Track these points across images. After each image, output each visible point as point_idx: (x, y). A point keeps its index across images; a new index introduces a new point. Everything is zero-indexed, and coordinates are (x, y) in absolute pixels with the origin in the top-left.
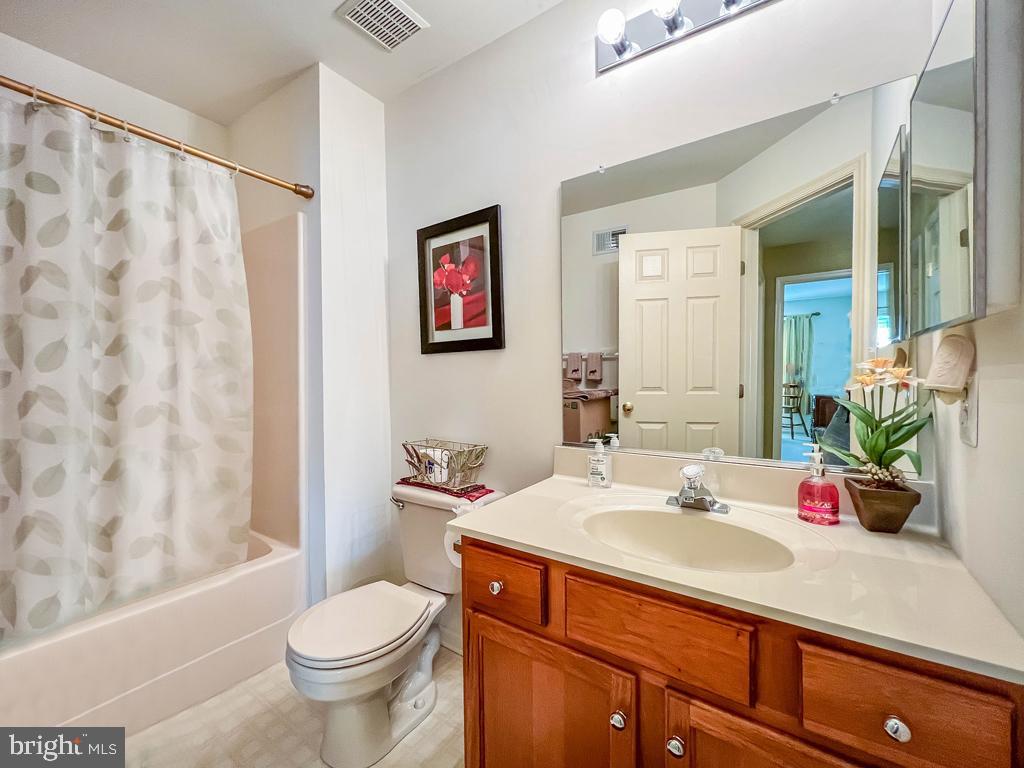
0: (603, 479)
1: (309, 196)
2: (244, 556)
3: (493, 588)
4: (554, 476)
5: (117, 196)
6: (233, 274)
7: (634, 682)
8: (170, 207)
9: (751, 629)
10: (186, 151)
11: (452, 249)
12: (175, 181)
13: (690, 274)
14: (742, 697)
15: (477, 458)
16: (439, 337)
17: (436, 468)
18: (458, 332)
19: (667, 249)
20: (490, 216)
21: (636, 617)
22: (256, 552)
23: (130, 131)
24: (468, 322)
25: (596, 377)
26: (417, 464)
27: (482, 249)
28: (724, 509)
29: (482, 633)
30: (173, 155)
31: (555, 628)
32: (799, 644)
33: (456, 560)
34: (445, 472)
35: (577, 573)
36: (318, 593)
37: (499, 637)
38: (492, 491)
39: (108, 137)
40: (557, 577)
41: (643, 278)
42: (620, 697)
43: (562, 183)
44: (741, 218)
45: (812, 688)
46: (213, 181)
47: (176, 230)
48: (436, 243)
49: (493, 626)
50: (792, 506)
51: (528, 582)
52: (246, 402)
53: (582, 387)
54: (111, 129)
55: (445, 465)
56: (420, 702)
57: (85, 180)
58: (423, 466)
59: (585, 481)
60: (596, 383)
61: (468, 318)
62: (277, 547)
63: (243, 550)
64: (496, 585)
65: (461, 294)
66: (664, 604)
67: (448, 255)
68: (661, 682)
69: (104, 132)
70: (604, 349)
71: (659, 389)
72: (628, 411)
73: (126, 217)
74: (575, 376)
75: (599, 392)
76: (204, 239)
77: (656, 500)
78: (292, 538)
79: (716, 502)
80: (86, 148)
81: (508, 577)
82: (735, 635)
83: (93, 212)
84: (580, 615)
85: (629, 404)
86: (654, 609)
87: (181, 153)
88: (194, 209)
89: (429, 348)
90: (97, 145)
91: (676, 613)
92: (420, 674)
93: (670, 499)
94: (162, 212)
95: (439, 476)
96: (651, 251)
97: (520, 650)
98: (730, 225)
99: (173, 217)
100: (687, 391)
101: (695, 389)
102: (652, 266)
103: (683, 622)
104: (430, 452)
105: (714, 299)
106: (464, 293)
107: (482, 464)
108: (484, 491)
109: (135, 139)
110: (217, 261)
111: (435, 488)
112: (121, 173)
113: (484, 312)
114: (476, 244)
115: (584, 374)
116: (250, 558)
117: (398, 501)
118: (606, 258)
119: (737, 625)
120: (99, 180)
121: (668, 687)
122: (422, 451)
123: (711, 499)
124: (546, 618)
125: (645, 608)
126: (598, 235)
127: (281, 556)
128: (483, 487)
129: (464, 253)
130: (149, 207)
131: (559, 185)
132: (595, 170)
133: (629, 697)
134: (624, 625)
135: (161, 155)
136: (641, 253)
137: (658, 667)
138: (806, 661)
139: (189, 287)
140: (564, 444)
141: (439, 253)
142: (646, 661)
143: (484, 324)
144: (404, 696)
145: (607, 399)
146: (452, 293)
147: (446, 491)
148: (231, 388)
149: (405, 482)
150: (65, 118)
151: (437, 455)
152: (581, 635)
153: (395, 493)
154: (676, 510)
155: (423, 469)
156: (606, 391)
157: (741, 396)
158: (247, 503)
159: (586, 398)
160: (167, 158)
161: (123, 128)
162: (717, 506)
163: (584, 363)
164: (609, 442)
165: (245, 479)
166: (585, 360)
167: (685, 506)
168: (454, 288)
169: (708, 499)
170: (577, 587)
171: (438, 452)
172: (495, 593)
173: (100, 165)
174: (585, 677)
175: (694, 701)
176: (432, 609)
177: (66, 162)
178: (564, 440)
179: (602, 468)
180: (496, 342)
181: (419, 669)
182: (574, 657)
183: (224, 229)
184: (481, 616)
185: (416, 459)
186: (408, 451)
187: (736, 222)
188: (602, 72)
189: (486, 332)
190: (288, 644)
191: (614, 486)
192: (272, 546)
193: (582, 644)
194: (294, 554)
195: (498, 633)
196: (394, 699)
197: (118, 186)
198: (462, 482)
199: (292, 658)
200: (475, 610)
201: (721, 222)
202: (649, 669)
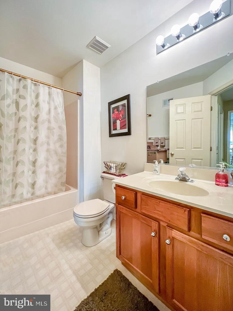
0: (157, 172)
1: (80, 95)
2: (64, 190)
3: (122, 198)
4: (144, 171)
5: (37, 99)
6: (62, 117)
7: (158, 224)
8: (48, 101)
9: (189, 210)
10: (52, 86)
11: (117, 108)
12: (50, 94)
13: (193, 111)
14: (186, 228)
15: (123, 166)
16: (114, 132)
17: (112, 168)
18: (119, 131)
19: (185, 104)
20: (127, 97)
21: (158, 206)
22: (67, 190)
23: (40, 83)
24: (121, 128)
25: (163, 145)
26: (107, 167)
27: (125, 106)
28: (192, 181)
29: (120, 210)
30: (49, 88)
31: (138, 210)
32: (201, 214)
33: (114, 191)
34: (114, 170)
35: (144, 194)
36: (82, 200)
37: (124, 211)
38: (127, 176)
39: (35, 85)
40: (139, 195)
41: (177, 113)
42: (154, 229)
43: (147, 87)
44: (211, 92)
45: (204, 226)
46: (58, 93)
47: (49, 106)
48: (113, 106)
49: (123, 209)
50: (213, 181)
51: (132, 197)
52: (65, 150)
53: (159, 148)
54: (36, 83)
55: (115, 168)
56: (107, 232)
57: (30, 96)
58: (109, 168)
59: (153, 173)
60: (163, 146)
61: (121, 126)
62: (72, 188)
63: (64, 188)
64: (123, 197)
65: (119, 120)
66: (166, 203)
67: (116, 109)
68: (165, 225)
69: (35, 84)
70: (166, 136)
71: (183, 148)
72: (172, 155)
73: (39, 104)
74: (157, 144)
75: (163, 149)
76: (56, 108)
77: (172, 178)
78: (76, 187)
79: (189, 179)
80: (31, 88)
81: (127, 195)
82: (184, 211)
83: (32, 103)
84: (144, 205)
85: (173, 153)
86: (163, 204)
87: (51, 87)
88: (53, 101)
89: (111, 135)
90: (33, 87)
91: (169, 205)
92: (107, 225)
93: (176, 178)
94: (47, 102)
95: (113, 171)
96: (180, 105)
97: (130, 215)
98: (207, 95)
99: (49, 103)
100: (192, 149)
101: (194, 148)
102: (180, 110)
103: (171, 207)
104: (111, 164)
105: (201, 119)
106: (120, 120)
107: (124, 168)
108: (125, 175)
109: (41, 84)
110: (59, 114)
111: (112, 174)
112: (38, 93)
113: (125, 125)
114: (123, 105)
115: (159, 144)
116: (66, 191)
117: (102, 177)
118: (166, 108)
119: (185, 209)
120: (34, 95)
121: (167, 226)
122: (108, 164)
123: (188, 178)
124: (136, 207)
125: (161, 203)
126: (164, 101)
127: (73, 191)
128: (125, 174)
129: (120, 108)
130: (44, 101)
131: (146, 87)
132: (156, 82)
133: (157, 228)
134: (155, 208)
135: (46, 88)
136: (177, 106)
137: (164, 220)
138: (202, 218)
139: (52, 120)
140: (147, 162)
141: (114, 108)
142: (161, 218)
143: (126, 128)
144: (103, 230)
145: (166, 151)
146: (117, 120)
147: (115, 175)
148: (61, 146)
149: (104, 172)
150: (27, 81)
151: (112, 165)
152: (145, 211)
153: (101, 175)
154: (178, 181)
155: (109, 169)
156: (166, 149)
157: (211, 150)
158: (65, 176)
159: (158, 150)
160: (48, 88)
161: (38, 82)
162: (190, 180)
163: (159, 140)
164: (160, 162)
165: (65, 170)
166: (160, 139)
167: (180, 180)
168: (118, 119)
169: (187, 178)
170: (144, 198)
171: (113, 164)
172: (123, 199)
173: (34, 92)
174: (146, 223)
175: (173, 230)
176: (110, 207)
177: (27, 91)
178: (147, 161)
179: (157, 169)
180: (129, 133)
181: (107, 224)
182: (143, 217)
183: (60, 105)
184: (120, 206)
185: (107, 166)
186: (105, 164)
187: (209, 94)
188: (159, 53)
189: (126, 130)
190: (74, 211)
191: (161, 174)
192: (71, 188)
193: (145, 214)
194: (77, 191)
195: (124, 210)
196: (100, 230)
197: (37, 96)
198: (119, 173)
199: (75, 215)
200: (119, 204)
201: (204, 94)
202: (162, 221)
